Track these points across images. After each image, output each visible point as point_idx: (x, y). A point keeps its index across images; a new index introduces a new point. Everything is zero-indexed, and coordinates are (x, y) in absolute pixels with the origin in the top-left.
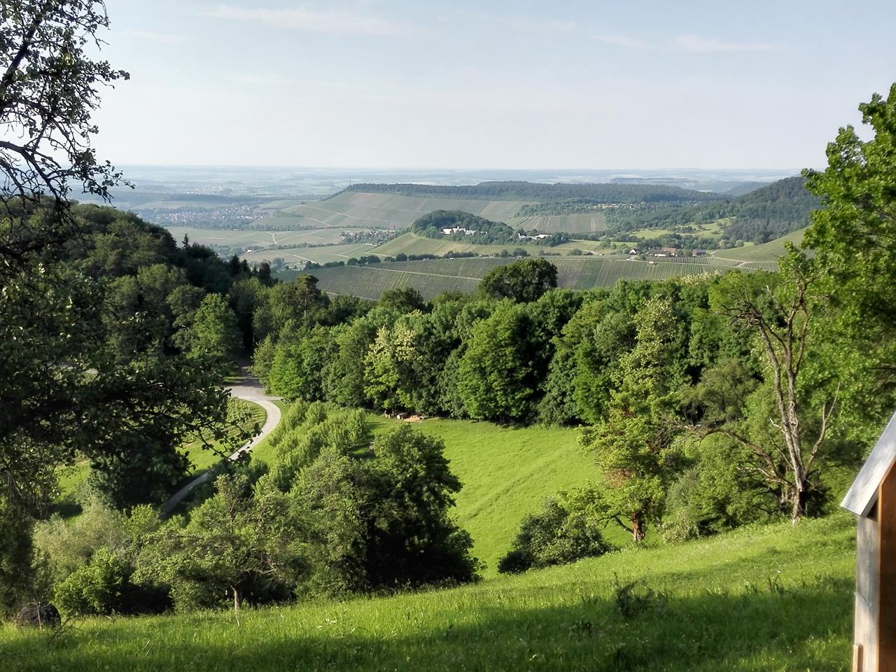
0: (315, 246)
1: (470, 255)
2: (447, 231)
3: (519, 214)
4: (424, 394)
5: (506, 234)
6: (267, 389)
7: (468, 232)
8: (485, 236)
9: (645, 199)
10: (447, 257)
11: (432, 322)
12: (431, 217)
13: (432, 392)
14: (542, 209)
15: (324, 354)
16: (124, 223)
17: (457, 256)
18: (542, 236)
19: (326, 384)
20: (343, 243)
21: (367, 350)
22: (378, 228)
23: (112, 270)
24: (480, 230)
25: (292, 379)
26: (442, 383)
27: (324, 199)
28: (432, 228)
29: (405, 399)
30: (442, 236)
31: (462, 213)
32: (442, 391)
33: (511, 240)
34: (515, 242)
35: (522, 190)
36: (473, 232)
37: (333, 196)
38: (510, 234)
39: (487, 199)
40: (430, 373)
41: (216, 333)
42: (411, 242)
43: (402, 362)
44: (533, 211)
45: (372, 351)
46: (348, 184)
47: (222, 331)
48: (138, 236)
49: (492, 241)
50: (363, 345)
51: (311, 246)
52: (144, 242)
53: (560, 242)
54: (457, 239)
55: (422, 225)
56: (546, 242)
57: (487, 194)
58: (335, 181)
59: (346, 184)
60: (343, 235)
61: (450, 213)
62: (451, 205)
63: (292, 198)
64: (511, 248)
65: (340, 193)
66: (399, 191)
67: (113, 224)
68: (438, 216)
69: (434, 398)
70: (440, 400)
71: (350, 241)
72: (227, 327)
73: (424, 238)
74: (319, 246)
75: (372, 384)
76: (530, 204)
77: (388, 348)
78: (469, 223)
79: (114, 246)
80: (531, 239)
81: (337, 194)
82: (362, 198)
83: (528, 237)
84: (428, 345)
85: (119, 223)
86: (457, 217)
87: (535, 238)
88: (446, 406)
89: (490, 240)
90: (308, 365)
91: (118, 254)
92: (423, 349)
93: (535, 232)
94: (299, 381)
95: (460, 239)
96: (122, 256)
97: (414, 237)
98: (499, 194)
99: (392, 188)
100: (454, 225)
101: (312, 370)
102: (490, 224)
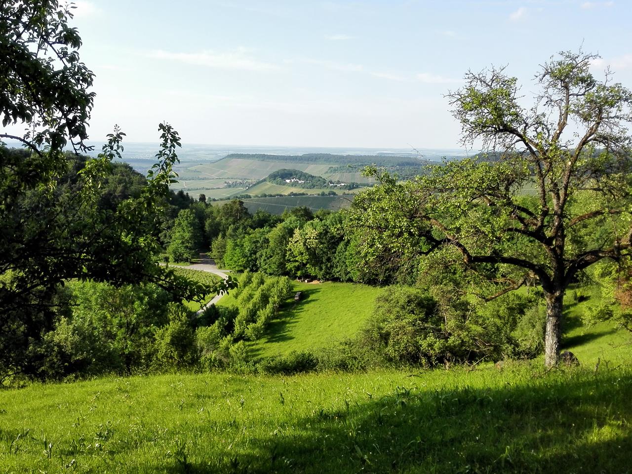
0: (209, 189)
1: (303, 194)
2: (288, 181)
3: (327, 172)
4: (324, 267)
5: (323, 183)
6: (219, 266)
7: (300, 182)
8: (310, 184)
9: (399, 165)
10: (289, 195)
11: (328, 225)
12: (278, 173)
13: (329, 266)
14: (341, 169)
15: (259, 245)
16: (123, 169)
17: (295, 195)
18: (343, 184)
19: (261, 262)
20: (226, 187)
21: (287, 243)
22: (245, 179)
23: (119, 196)
24: (307, 180)
25: (239, 259)
26: (335, 261)
27: (212, 162)
28: (279, 179)
29: (312, 270)
30: (285, 184)
31: (296, 171)
32: (334, 266)
33: (325, 186)
34: (328, 187)
35: (328, 159)
36: (303, 182)
37: (219, 161)
38: (325, 183)
39: (308, 163)
40: (327, 255)
41: (188, 233)
42: (267, 187)
43: (310, 249)
44: (335, 170)
45: (291, 242)
46: (228, 154)
47: (192, 231)
48: (132, 176)
49: (314, 187)
50: (285, 239)
51: (207, 189)
52: (136, 180)
53: (353, 188)
54: (294, 185)
55: (273, 177)
56: (345, 187)
57: (308, 160)
58: (218, 152)
59: (225, 154)
60: (226, 183)
61: (289, 170)
62: (289, 166)
63: (194, 162)
64: (327, 191)
65: (223, 158)
66: (257, 158)
67: (117, 169)
68: (283, 172)
69: (329, 270)
70: (333, 271)
71: (230, 186)
72: (194, 229)
73: (275, 185)
74: (212, 189)
75: (290, 261)
76: (334, 166)
77: (301, 240)
78: (301, 176)
79: (120, 182)
80: (336, 186)
81: (221, 160)
82: (236, 162)
83: (335, 185)
84: (326, 239)
85: (120, 169)
86: (294, 173)
87: (339, 185)
88: (337, 274)
89: (313, 186)
90: (249, 251)
91: (123, 187)
92: (324, 241)
93: (339, 182)
94: (243, 261)
95: (295, 186)
96: (125, 188)
97: (269, 184)
98: (315, 161)
99: (253, 156)
100: (291, 178)
101: (251, 254)
102: (313, 177)
